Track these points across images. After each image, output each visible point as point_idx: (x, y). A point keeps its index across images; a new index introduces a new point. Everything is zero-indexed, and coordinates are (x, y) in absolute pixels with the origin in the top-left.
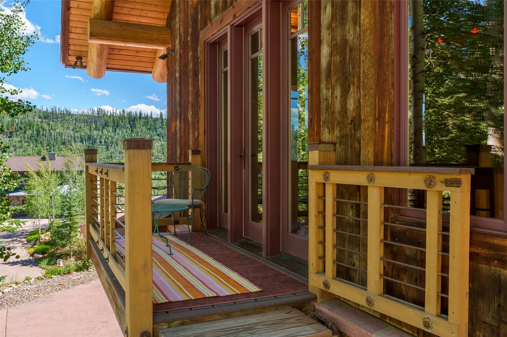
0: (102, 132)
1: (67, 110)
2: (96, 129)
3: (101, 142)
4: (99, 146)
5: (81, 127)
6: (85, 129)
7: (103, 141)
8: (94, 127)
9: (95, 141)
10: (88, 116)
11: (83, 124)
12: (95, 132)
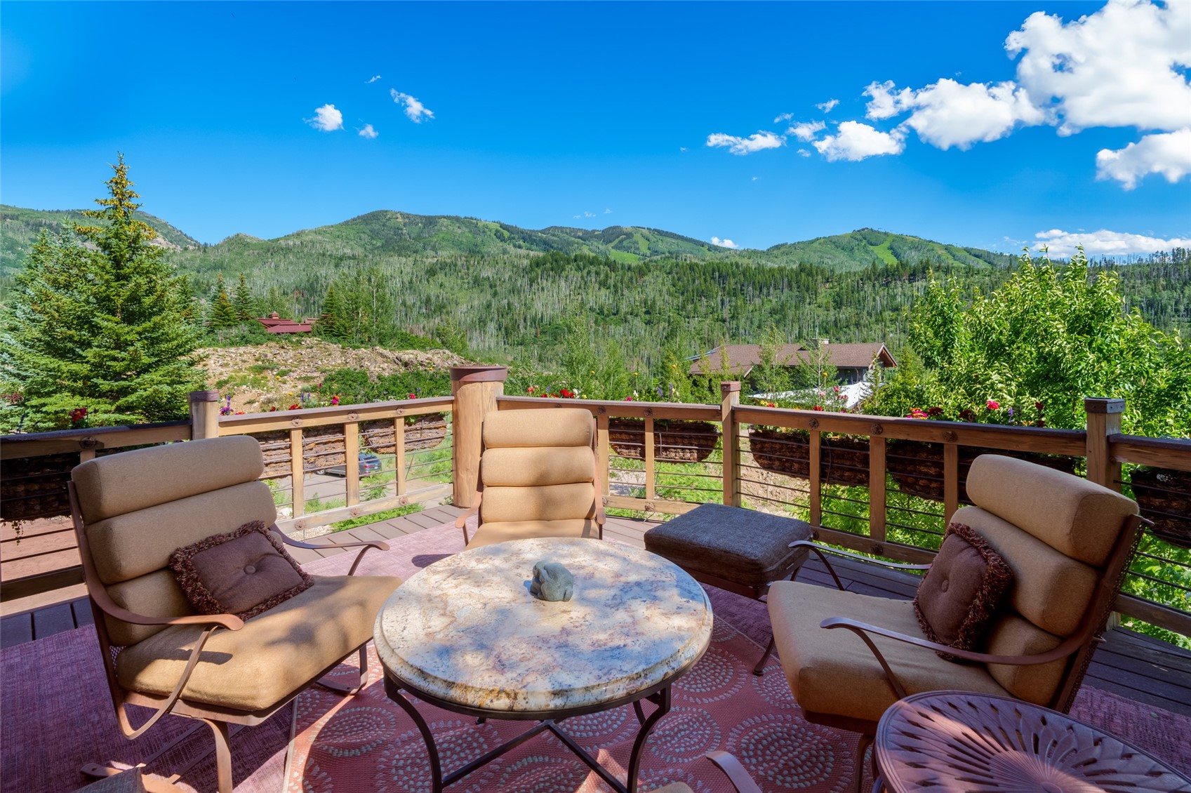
0: (1182, 292)
1: (1107, 259)
2: (1169, 287)
3: (1177, 311)
4: (1173, 319)
5: (1133, 287)
6: (1142, 289)
7: (1182, 308)
8: (1162, 285)
9: (1163, 310)
10: (1151, 265)
11: (1139, 281)
12: (1165, 294)
